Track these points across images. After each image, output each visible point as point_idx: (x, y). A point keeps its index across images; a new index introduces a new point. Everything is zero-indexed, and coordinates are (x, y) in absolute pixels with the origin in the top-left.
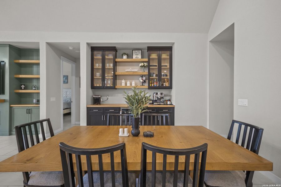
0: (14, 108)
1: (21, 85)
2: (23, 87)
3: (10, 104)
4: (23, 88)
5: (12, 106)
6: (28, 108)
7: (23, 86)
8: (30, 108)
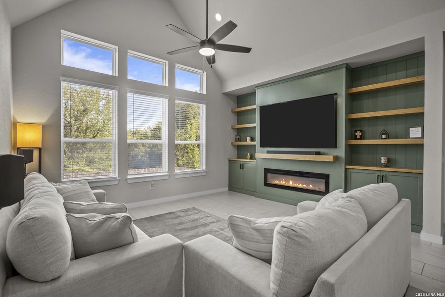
0: (351, 171)
1: (356, 131)
2: (358, 134)
3: (346, 164)
4: (358, 137)
5: (348, 167)
6: (379, 173)
7: (358, 132)
8: (383, 174)
